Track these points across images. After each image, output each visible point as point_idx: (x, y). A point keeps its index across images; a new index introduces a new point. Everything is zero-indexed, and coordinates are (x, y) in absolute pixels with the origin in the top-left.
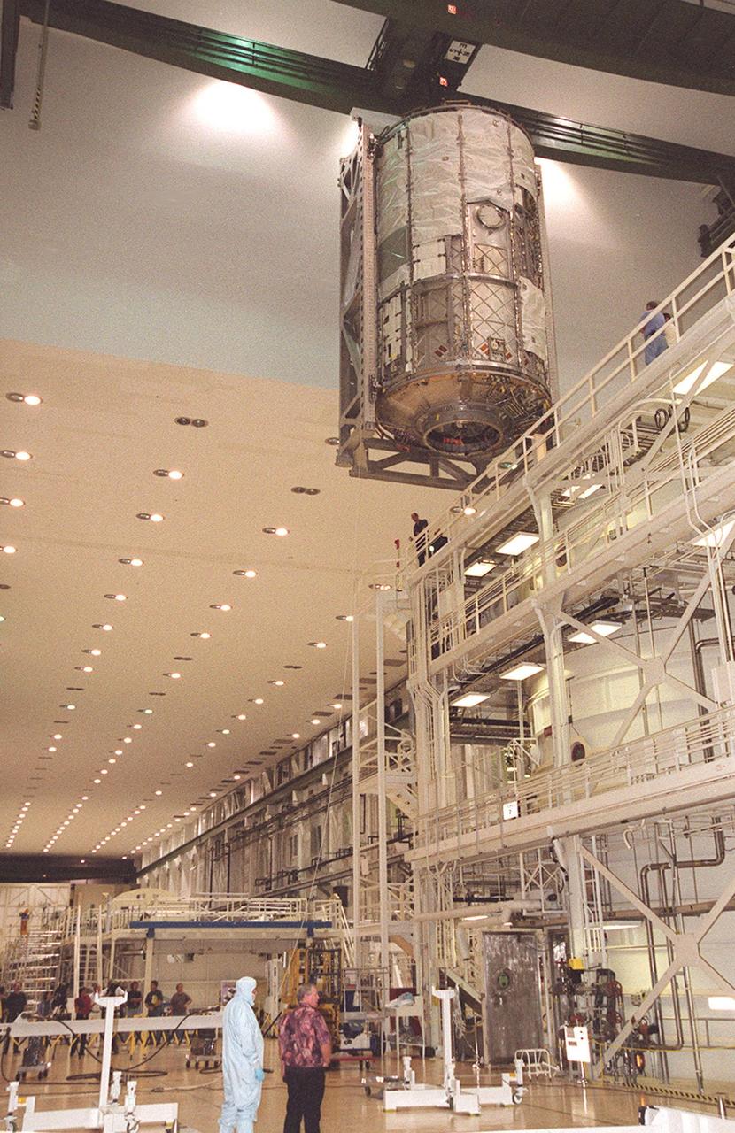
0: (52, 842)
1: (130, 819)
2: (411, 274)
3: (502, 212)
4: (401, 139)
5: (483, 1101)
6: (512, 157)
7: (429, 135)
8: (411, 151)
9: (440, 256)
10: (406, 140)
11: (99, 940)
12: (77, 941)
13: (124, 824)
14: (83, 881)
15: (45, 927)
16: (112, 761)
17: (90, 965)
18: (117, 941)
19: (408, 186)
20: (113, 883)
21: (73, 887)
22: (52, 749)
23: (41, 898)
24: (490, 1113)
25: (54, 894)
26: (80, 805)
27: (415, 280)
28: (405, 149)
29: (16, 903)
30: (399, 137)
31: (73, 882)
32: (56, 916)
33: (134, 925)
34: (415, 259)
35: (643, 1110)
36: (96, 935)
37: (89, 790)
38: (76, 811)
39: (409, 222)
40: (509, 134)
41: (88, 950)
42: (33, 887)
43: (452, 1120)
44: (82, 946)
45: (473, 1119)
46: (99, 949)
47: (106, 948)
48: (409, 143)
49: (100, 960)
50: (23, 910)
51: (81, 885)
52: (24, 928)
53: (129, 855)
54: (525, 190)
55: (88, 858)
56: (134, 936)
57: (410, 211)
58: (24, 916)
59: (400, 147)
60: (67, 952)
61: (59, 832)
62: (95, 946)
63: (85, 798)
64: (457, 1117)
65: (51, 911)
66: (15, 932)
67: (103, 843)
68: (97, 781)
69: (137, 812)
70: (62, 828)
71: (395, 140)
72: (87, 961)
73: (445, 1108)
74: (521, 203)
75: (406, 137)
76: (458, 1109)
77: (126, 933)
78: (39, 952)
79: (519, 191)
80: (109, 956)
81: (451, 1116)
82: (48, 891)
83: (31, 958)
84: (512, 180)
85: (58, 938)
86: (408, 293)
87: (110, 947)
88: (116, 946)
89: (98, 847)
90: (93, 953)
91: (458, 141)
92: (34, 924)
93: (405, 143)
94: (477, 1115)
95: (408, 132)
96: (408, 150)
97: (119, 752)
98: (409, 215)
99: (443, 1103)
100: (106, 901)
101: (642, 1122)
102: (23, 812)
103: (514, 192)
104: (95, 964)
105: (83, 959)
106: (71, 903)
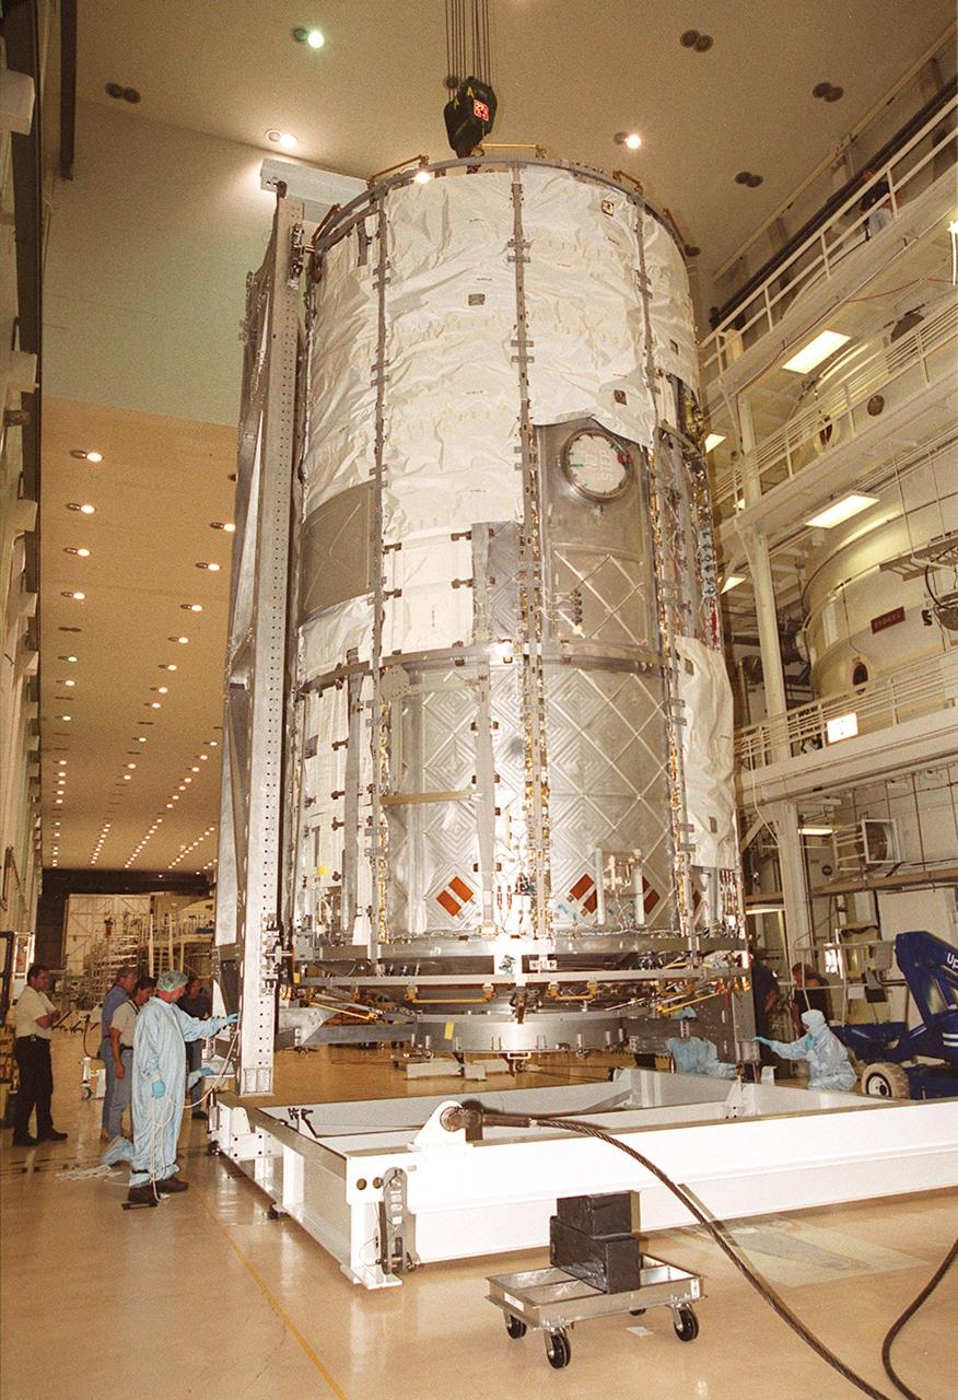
0: (132, 859)
1: (201, 839)
2: (377, 631)
3: (626, 451)
4: (364, 242)
5: (489, 1070)
6: (647, 295)
7: (437, 233)
8: (388, 273)
9: (456, 584)
10: (375, 243)
11: (170, 943)
12: (151, 944)
13: (196, 844)
14: (162, 893)
15: (125, 932)
16: (182, 788)
17: (163, 965)
18: (185, 944)
19: (379, 366)
20: (187, 895)
21: (153, 898)
22: (127, 777)
23: (124, 907)
24: (493, 1078)
25: (137, 904)
26: (155, 827)
27: (387, 652)
28: (374, 265)
29: (102, 911)
30: (361, 234)
31: (153, 894)
32: (135, 922)
33: (199, 931)
34: (387, 588)
35: (612, 1071)
36: (168, 940)
37: (163, 813)
38: (152, 832)
39: (377, 470)
40: (640, 237)
41: (161, 952)
42: (117, 898)
43: (463, 1086)
44: (155, 949)
45: (480, 1083)
46: (171, 951)
47: (176, 951)
48: (383, 252)
49: (171, 961)
50: (107, 918)
51: (160, 897)
52: (108, 932)
53: (202, 871)
54: (680, 382)
55: (166, 873)
56: (202, 941)
57: (380, 441)
58: (108, 923)
59: (362, 261)
60: (143, 953)
61: (138, 851)
62: (167, 949)
63: (159, 821)
64: (468, 1083)
65: (130, 918)
66: (101, 936)
67: (178, 860)
68: (170, 806)
69: (207, 833)
70: (141, 847)
71: (352, 241)
72: (161, 962)
73: (457, 1076)
74: (673, 423)
75: (378, 235)
76: (468, 1076)
77: (193, 938)
78: (120, 953)
79: (667, 389)
80: (179, 957)
81: (463, 1082)
82: (130, 902)
83: (113, 958)
84: (651, 359)
85: (136, 942)
86: (367, 690)
87: (179, 949)
88: (185, 949)
89: (174, 864)
90: (166, 954)
91: (512, 253)
92: (118, 928)
93: (372, 251)
94: (484, 1080)
95: (382, 224)
96: (380, 271)
97: (188, 780)
98: (378, 452)
99: (456, 1072)
100: (176, 909)
101: (611, 1079)
102: (104, 833)
103: (655, 391)
104: (168, 964)
105: (156, 959)
106: (152, 911)
